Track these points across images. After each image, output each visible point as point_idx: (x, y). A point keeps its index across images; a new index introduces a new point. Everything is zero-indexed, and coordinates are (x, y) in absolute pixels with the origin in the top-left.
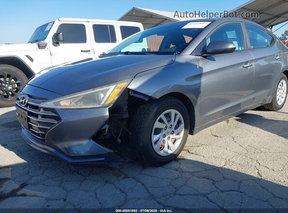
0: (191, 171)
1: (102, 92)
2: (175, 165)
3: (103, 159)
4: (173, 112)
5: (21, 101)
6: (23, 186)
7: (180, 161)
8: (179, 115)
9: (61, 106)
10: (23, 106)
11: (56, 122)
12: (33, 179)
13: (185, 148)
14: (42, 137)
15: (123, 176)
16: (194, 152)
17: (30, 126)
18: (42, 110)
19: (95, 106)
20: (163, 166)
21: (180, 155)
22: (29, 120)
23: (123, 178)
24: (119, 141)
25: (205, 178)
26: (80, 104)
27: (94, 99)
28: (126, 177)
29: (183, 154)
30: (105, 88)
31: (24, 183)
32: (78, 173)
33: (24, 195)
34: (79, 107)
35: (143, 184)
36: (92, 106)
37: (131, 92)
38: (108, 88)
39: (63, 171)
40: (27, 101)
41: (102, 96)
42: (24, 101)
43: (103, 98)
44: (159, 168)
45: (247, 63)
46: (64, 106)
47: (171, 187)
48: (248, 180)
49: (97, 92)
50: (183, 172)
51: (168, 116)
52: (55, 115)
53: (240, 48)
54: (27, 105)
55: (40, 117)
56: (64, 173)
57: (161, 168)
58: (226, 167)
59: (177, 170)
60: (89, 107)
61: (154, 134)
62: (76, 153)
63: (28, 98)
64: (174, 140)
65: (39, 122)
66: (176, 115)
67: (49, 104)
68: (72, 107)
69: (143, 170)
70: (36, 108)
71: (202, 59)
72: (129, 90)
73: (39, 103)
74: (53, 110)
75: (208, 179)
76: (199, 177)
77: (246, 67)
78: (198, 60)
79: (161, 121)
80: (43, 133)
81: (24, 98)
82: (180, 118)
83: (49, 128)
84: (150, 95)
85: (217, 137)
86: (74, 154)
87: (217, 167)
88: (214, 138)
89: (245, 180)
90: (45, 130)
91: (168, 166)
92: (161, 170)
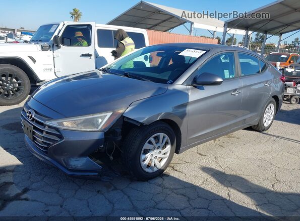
0: (172, 187)
1: (100, 117)
2: (159, 180)
3: (97, 174)
4: (162, 135)
5: (28, 115)
6: (25, 191)
7: (164, 177)
8: (167, 138)
9: (64, 126)
10: (29, 120)
11: (59, 140)
12: (34, 184)
13: (171, 165)
14: (44, 149)
15: (113, 188)
16: (178, 169)
17: (34, 139)
18: (47, 128)
19: (94, 130)
20: (149, 181)
21: (165, 171)
22: (34, 133)
23: (113, 190)
24: (112, 158)
25: (182, 195)
26: (81, 127)
27: (93, 123)
28: (115, 189)
29: (168, 171)
30: (103, 114)
31: (26, 188)
32: (74, 182)
33: (26, 199)
34: (79, 129)
35: (129, 197)
36: (91, 130)
37: (125, 118)
38: (106, 114)
39: (60, 179)
40: (33, 116)
41: (100, 120)
42: (30, 115)
43: (101, 123)
44: (145, 183)
45: (235, 90)
46: (67, 126)
47: (152, 202)
48: (218, 199)
49: (96, 117)
50: (165, 188)
51: (157, 138)
52: (58, 133)
53: (231, 76)
54: (33, 120)
55: (44, 133)
56: (61, 181)
57: (147, 183)
58: (202, 187)
59: (160, 186)
60: (88, 130)
61: (143, 154)
62: (73, 167)
63: (34, 113)
64: (160, 159)
65: (43, 137)
66: (164, 137)
67: (54, 123)
68: (74, 129)
69: (130, 184)
70: (42, 124)
71: (191, 89)
72: (124, 117)
73: (45, 121)
74: (57, 129)
75: (185, 196)
76: (177, 194)
77: (234, 95)
78: (188, 89)
79: (150, 143)
80: (46, 146)
81: (30, 113)
82: (167, 140)
83: (52, 143)
84: (141, 121)
85: (202, 155)
86: (72, 167)
87: (195, 186)
88: (199, 156)
89: (215, 199)
90: (48, 144)
91: (153, 181)
92: (146, 184)
